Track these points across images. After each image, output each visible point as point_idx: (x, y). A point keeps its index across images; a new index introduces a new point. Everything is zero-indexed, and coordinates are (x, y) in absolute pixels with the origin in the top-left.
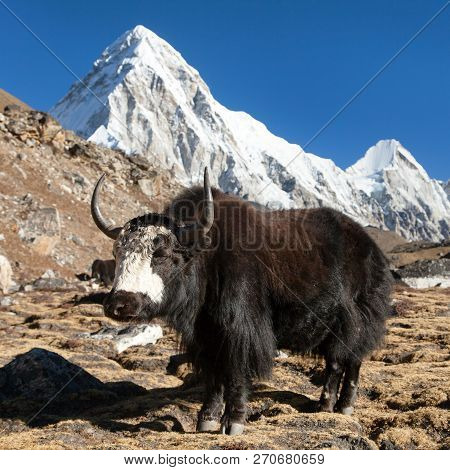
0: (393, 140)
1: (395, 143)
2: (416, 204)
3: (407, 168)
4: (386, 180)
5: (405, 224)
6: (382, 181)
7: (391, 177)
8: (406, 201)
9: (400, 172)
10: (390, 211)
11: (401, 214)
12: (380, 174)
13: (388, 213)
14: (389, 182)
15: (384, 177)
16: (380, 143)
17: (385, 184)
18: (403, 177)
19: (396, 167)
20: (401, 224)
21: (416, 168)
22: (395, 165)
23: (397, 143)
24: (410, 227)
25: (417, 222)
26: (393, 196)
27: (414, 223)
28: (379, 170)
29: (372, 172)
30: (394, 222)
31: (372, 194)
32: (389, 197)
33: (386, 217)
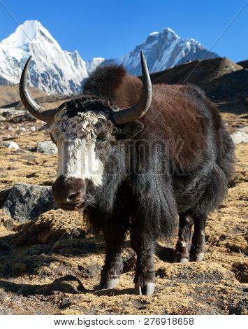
0: (36, 21)
1: (38, 24)
2: (53, 68)
3: (46, 42)
4: (31, 50)
5: (45, 82)
6: (28, 51)
7: (35, 48)
8: (45, 66)
9: (41, 45)
10: (35, 73)
11: (43, 75)
12: (27, 45)
13: (33, 74)
14: (34, 51)
15: (30, 48)
16: (26, 23)
17: (31, 53)
18: (43, 48)
19: (38, 41)
20: (42, 82)
21: (52, 42)
22: (38, 39)
23: (39, 23)
24: (49, 85)
25: (53, 81)
26: (36, 62)
27: (51, 82)
28: (26, 43)
29: (21, 44)
30: (37, 81)
31: (21, 60)
32: (34, 63)
33: (32, 77)
